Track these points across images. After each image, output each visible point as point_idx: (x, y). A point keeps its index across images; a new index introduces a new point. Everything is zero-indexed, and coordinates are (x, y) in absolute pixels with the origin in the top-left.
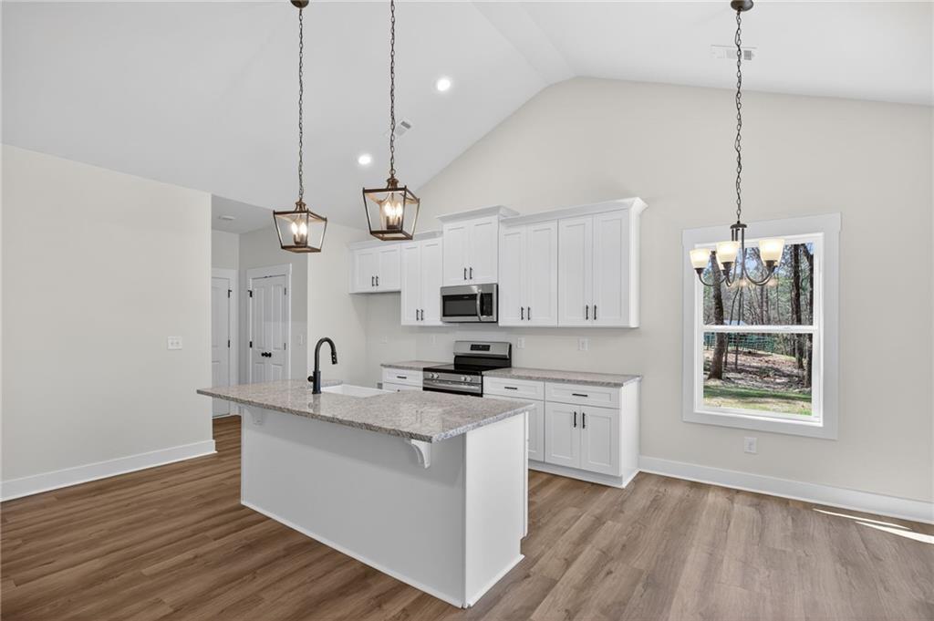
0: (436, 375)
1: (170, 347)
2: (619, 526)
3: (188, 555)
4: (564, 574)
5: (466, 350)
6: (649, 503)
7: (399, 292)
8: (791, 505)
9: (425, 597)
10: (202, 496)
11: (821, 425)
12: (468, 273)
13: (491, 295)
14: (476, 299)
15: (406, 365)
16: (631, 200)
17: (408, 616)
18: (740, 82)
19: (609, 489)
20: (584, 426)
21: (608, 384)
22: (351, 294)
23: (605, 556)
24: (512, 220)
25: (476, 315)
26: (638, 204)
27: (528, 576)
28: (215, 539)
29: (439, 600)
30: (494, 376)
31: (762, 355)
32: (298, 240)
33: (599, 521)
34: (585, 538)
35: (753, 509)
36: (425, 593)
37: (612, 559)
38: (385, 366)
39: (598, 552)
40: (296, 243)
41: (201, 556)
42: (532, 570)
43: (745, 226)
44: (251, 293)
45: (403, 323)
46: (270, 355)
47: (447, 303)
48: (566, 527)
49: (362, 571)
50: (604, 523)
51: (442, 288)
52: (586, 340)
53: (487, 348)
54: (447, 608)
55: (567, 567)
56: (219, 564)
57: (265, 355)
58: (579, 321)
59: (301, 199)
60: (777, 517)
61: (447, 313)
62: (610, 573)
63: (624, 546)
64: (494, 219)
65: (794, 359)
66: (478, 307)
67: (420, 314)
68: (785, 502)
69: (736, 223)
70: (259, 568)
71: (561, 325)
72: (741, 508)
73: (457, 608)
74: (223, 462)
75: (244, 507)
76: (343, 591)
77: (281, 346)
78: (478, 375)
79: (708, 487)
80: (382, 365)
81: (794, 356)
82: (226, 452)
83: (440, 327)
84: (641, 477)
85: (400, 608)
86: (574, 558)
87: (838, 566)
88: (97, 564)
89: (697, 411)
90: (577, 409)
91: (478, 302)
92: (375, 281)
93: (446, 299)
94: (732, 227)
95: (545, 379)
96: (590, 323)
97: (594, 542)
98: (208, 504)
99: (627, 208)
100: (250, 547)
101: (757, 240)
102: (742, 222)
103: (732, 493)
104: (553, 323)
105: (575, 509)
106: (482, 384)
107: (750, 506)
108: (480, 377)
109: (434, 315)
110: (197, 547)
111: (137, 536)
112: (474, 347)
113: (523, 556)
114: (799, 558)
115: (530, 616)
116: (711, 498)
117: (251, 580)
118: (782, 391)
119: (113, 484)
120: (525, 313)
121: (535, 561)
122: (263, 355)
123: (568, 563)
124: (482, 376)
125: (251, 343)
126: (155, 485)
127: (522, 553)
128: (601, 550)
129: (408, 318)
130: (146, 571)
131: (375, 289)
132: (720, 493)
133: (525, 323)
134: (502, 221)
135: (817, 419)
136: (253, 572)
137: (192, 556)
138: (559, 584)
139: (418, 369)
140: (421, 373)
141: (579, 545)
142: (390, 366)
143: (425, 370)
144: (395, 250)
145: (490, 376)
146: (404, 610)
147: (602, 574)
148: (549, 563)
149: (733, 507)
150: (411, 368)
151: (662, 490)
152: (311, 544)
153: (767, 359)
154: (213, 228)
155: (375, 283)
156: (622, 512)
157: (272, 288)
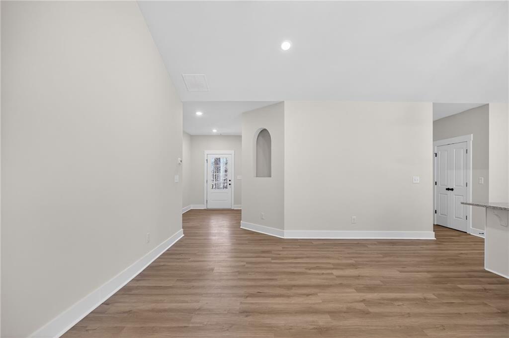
1: (414, 182)
44: (436, 154)
46: (452, 190)
57: (448, 189)
77: (463, 184)
122: (446, 189)
125: (436, 182)
157: (455, 150)
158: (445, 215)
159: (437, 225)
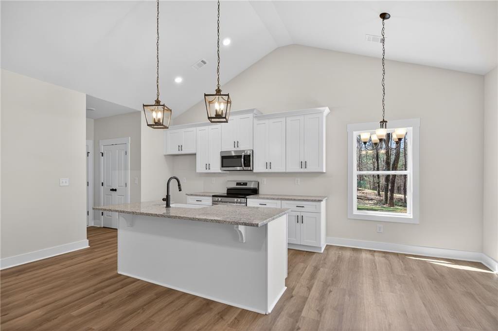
0: (220, 199)
1: (61, 185)
2: (326, 270)
3: (98, 303)
4: (309, 294)
5: (234, 185)
6: (336, 259)
7: (195, 154)
8: (400, 256)
9: (244, 312)
10: (91, 271)
11: (412, 217)
12: (236, 144)
13: (249, 156)
14: (241, 158)
15: (201, 194)
16: (324, 108)
17: (238, 321)
18: (384, 53)
19: (316, 254)
20: (302, 222)
21: (315, 201)
22: (165, 155)
23: (325, 284)
24: (260, 116)
25: (241, 166)
26: (327, 110)
27: (292, 297)
28: (111, 293)
29: (252, 312)
30: (254, 198)
31: (361, 190)
32: (157, 121)
33: (316, 269)
34: (313, 277)
35: (384, 259)
36: (243, 309)
37: (329, 285)
38: (188, 195)
39: (322, 283)
40: (155, 123)
41: (106, 303)
42: (293, 293)
43: (387, 122)
44: (102, 154)
45: (198, 171)
46: (115, 190)
47: (224, 160)
48: (302, 272)
49: (205, 302)
50: (319, 269)
51: (221, 152)
52: (299, 179)
53: (245, 184)
54: (257, 315)
55: (310, 291)
56: (118, 306)
57: (112, 190)
58: (297, 169)
59: (158, 99)
60: (395, 261)
61: (224, 165)
62: (330, 291)
63: (332, 279)
64: (251, 115)
65: (376, 192)
66: (243, 162)
67: (208, 166)
68: (397, 254)
69: (382, 120)
70: (145, 305)
71: (287, 171)
72: (378, 258)
73: (263, 315)
74: (96, 252)
75: (121, 275)
76: (198, 313)
77: (123, 184)
78: (244, 198)
79: (361, 250)
80: (187, 194)
81: (376, 190)
82: (97, 246)
83: (220, 173)
84: (328, 247)
85: (233, 318)
86: (312, 287)
87: (428, 280)
88: (39, 313)
89: (354, 213)
90: (299, 214)
91: (242, 160)
92: (180, 147)
93: (223, 158)
94: (381, 122)
95: (282, 199)
96: (303, 170)
97: (318, 278)
98: (97, 275)
99: (321, 112)
100: (135, 295)
101: (394, 129)
102: (385, 120)
103: (372, 252)
104: (284, 171)
105: (302, 264)
106: (246, 203)
107: (382, 257)
108: (245, 199)
109: (216, 167)
110: (101, 298)
111: (59, 295)
112: (238, 184)
113: (286, 287)
114: (411, 278)
115: (301, 314)
116: (364, 255)
117: (142, 313)
118: (374, 207)
119: (29, 268)
120: (268, 165)
121: (293, 289)
122: (111, 190)
123: (309, 289)
124: (246, 198)
125: (102, 183)
126: (57, 267)
127: (286, 286)
128: (323, 282)
129: (200, 168)
130: (74, 313)
131: (180, 152)
132: (367, 252)
133: (268, 170)
134: (256, 117)
135: (409, 215)
136: (143, 308)
137: (100, 303)
138: (309, 299)
139: (209, 196)
140: (211, 198)
141: (311, 280)
142: (192, 195)
143: (213, 196)
144: (192, 131)
145: (251, 198)
146: (236, 318)
147: (328, 292)
148: (300, 290)
149: (375, 259)
150: (204, 196)
151: (340, 252)
152: (170, 291)
153: (363, 191)
154: (87, 117)
155: (180, 149)
156: (325, 263)
157: (117, 151)
158: (110, 216)
159: (104, 227)
